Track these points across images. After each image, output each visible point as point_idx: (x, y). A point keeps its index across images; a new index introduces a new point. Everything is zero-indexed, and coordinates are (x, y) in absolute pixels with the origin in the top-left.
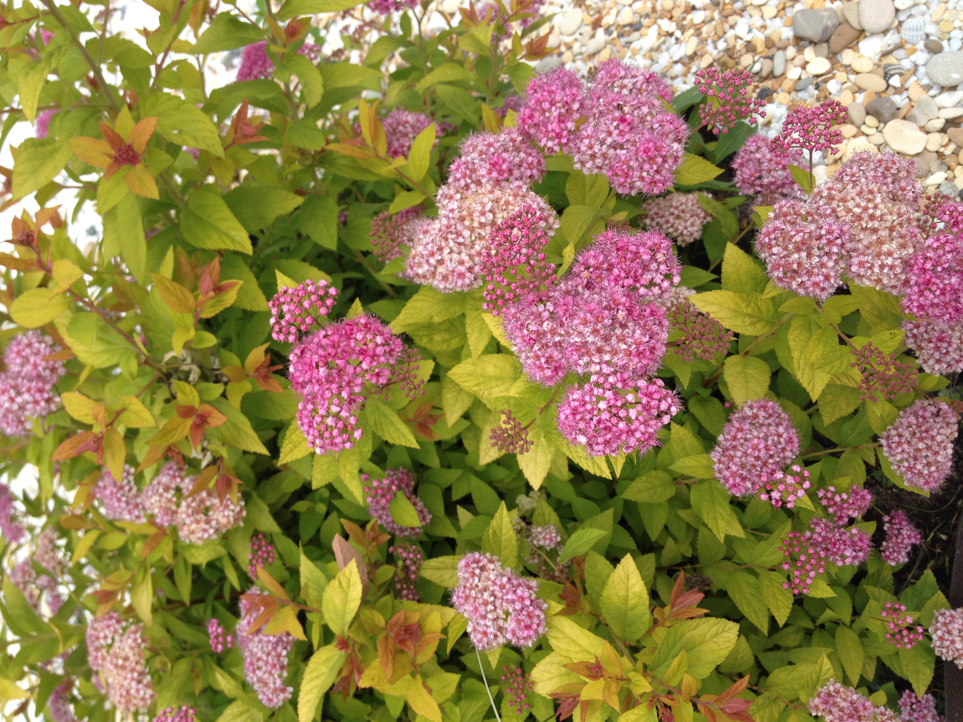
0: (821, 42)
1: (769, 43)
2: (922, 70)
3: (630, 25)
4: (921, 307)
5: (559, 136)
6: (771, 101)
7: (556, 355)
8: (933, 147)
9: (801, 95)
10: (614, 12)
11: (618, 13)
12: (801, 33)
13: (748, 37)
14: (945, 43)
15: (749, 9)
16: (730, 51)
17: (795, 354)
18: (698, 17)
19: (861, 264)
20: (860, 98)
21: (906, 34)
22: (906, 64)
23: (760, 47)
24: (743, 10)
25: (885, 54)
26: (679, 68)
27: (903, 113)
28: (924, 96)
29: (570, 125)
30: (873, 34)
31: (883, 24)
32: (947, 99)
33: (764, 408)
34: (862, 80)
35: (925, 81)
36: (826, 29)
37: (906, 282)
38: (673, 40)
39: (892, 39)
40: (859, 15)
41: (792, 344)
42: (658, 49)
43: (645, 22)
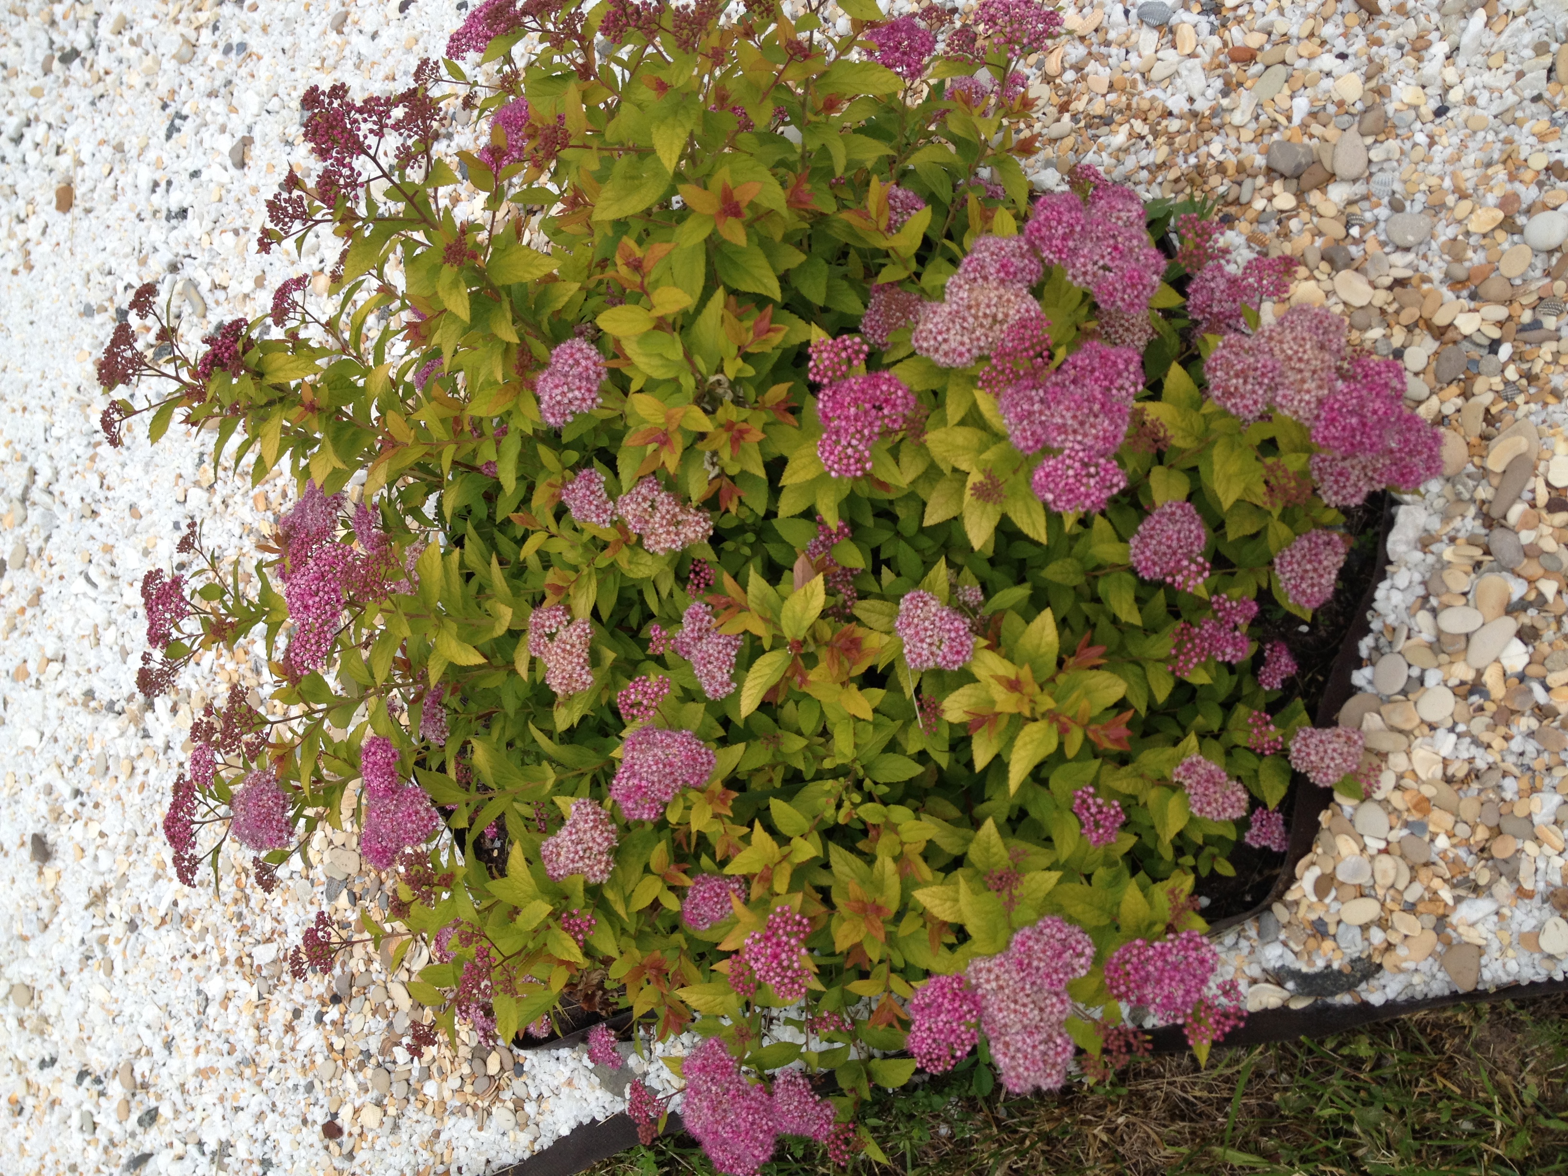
0: (1292, 177)
1: (1241, 168)
2: (1382, 225)
3: (1101, 117)
4: (1325, 438)
5: (1060, 251)
6: (1232, 228)
7: (1039, 431)
8: (1377, 303)
9: (1263, 227)
10: (1085, 98)
11: (1090, 100)
12: (1274, 165)
13: (1221, 158)
14: (1408, 204)
15: (1227, 128)
16: (1199, 169)
17: (1217, 467)
18: (1174, 125)
19: (1284, 396)
20: (1319, 242)
21: (1374, 187)
22: (1368, 216)
23: (1231, 171)
24: (1221, 127)
25: (1351, 203)
26: (1144, 175)
27: (1356, 264)
28: (1379, 252)
29: (1071, 244)
30: (1343, 180)
31: (1354, 172)
32: (1399, 259)
33: (1182, 508)
34: (1325, 225)
35: (1383, 237)
36: (1299, 166)
37: (1317, 417)
38: (1143, 144)
39: (1360, 189)
40: (1333, 158)
41: (1216, 458)
42: (1126, 150)
43: (1118, 118)
